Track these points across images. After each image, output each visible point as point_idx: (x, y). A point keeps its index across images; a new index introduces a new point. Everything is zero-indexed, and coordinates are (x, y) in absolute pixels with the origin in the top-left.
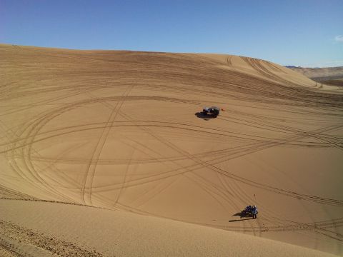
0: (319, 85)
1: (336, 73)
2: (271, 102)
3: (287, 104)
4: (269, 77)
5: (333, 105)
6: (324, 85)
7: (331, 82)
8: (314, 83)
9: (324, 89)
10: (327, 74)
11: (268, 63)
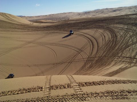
0: (32, 23)
1: (38, 18)
2: (14, 31)
3: (20, 31)
4: (11, 21)
5: (38, 30)
6: (34, 23)
7: (36, 22)
8: (30, 22)
9: (34, 24)
10: (35, 19)
11: (10, 15)
